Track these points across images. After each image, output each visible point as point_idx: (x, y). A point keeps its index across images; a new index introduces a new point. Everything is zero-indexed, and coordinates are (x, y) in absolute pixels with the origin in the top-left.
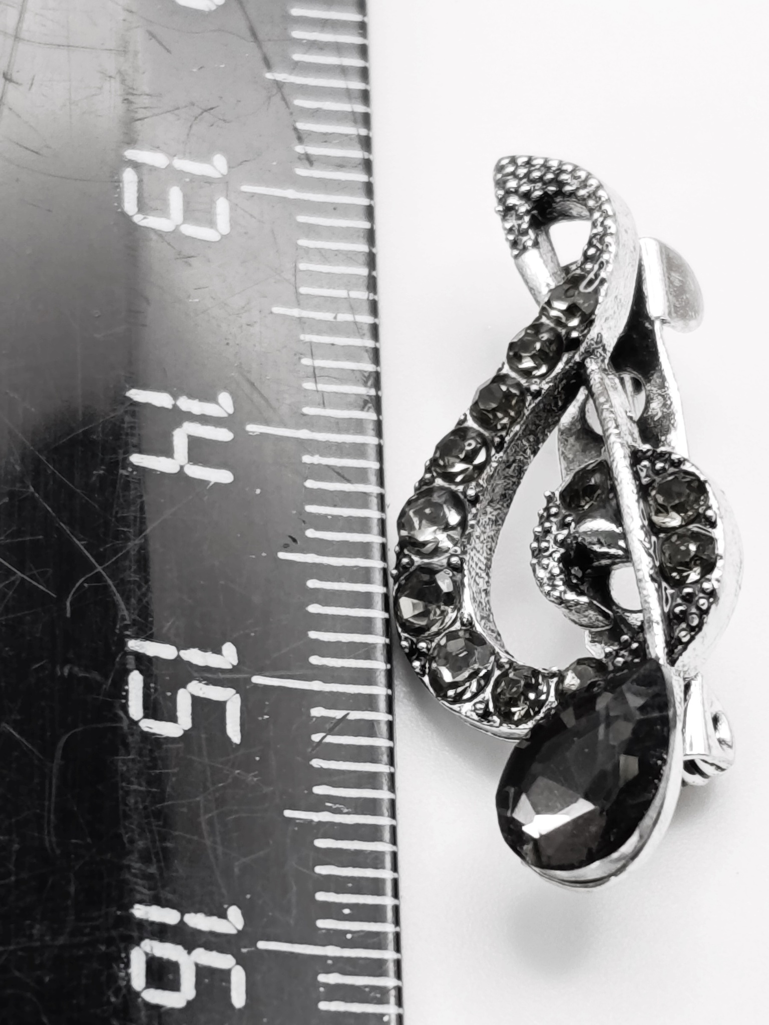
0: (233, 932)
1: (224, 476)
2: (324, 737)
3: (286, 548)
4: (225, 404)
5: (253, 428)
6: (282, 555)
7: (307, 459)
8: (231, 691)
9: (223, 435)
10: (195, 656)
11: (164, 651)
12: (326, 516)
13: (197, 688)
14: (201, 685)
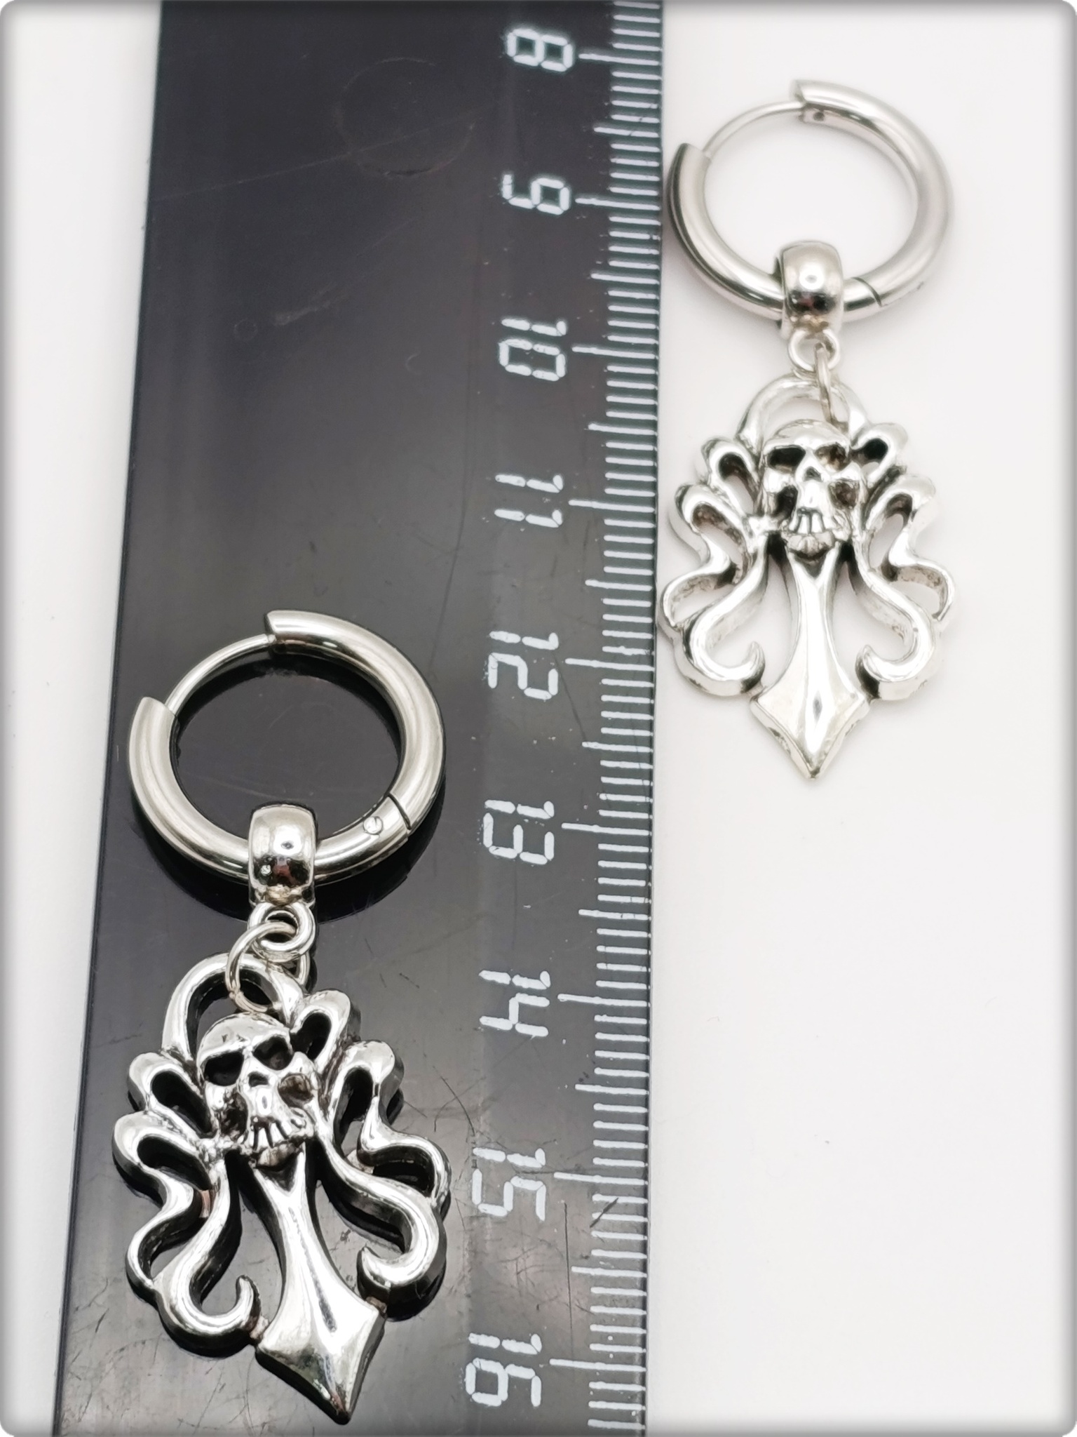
0: (534, 1352)
1: (541, 1032)
2: (601, 1216)
3: (581, 1082)
4: (545, 980)
5: (563, 997)
6: (579, 1087)
7: (598, 1018)
8: (540, 1183)
9: (543, 1002)
10: (518, 1160)
11: (498, 1156)
12: (608, 1059)
13: (517, 1182)
14: (520, 1179)
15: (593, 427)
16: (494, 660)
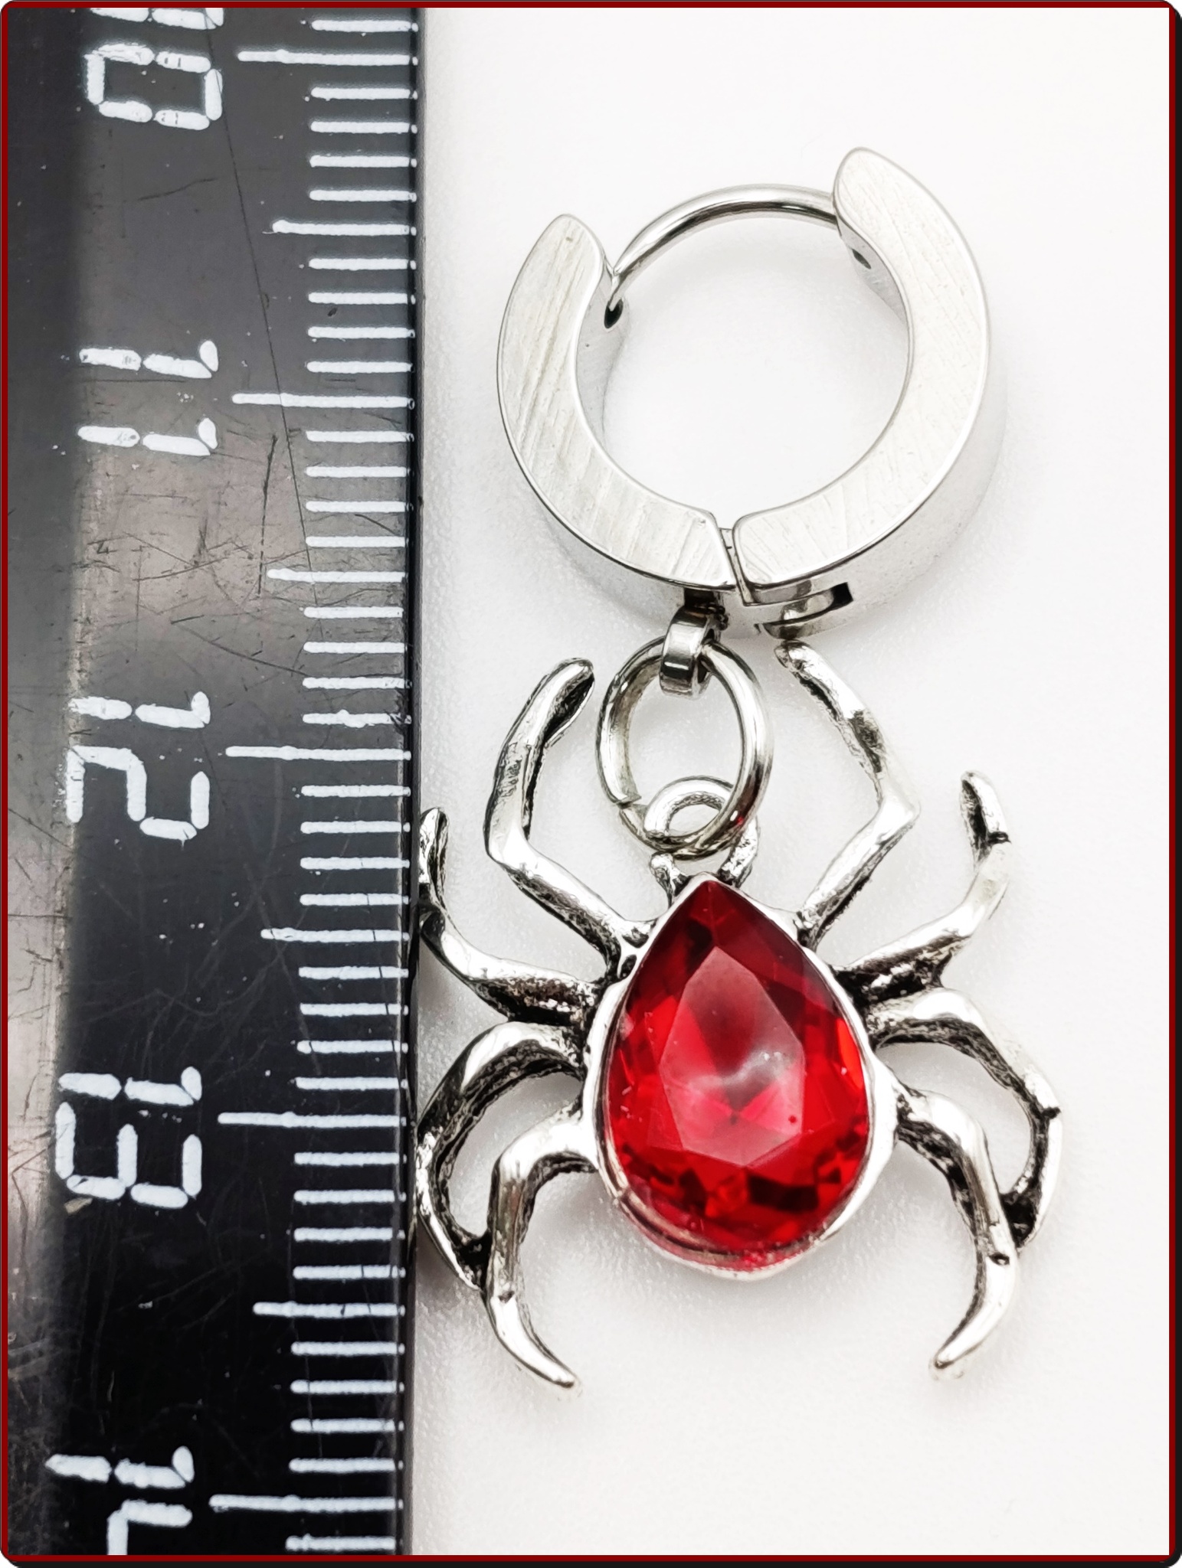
15: (281, 226)
16: (77, 758)
